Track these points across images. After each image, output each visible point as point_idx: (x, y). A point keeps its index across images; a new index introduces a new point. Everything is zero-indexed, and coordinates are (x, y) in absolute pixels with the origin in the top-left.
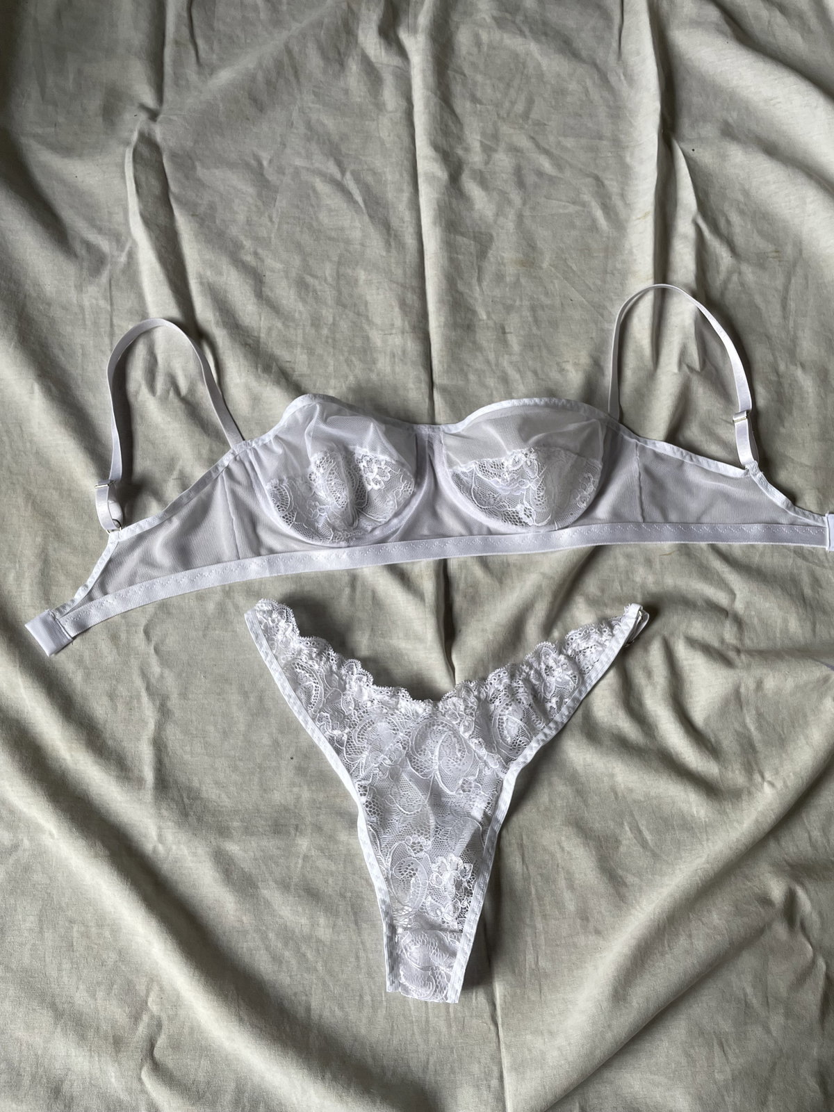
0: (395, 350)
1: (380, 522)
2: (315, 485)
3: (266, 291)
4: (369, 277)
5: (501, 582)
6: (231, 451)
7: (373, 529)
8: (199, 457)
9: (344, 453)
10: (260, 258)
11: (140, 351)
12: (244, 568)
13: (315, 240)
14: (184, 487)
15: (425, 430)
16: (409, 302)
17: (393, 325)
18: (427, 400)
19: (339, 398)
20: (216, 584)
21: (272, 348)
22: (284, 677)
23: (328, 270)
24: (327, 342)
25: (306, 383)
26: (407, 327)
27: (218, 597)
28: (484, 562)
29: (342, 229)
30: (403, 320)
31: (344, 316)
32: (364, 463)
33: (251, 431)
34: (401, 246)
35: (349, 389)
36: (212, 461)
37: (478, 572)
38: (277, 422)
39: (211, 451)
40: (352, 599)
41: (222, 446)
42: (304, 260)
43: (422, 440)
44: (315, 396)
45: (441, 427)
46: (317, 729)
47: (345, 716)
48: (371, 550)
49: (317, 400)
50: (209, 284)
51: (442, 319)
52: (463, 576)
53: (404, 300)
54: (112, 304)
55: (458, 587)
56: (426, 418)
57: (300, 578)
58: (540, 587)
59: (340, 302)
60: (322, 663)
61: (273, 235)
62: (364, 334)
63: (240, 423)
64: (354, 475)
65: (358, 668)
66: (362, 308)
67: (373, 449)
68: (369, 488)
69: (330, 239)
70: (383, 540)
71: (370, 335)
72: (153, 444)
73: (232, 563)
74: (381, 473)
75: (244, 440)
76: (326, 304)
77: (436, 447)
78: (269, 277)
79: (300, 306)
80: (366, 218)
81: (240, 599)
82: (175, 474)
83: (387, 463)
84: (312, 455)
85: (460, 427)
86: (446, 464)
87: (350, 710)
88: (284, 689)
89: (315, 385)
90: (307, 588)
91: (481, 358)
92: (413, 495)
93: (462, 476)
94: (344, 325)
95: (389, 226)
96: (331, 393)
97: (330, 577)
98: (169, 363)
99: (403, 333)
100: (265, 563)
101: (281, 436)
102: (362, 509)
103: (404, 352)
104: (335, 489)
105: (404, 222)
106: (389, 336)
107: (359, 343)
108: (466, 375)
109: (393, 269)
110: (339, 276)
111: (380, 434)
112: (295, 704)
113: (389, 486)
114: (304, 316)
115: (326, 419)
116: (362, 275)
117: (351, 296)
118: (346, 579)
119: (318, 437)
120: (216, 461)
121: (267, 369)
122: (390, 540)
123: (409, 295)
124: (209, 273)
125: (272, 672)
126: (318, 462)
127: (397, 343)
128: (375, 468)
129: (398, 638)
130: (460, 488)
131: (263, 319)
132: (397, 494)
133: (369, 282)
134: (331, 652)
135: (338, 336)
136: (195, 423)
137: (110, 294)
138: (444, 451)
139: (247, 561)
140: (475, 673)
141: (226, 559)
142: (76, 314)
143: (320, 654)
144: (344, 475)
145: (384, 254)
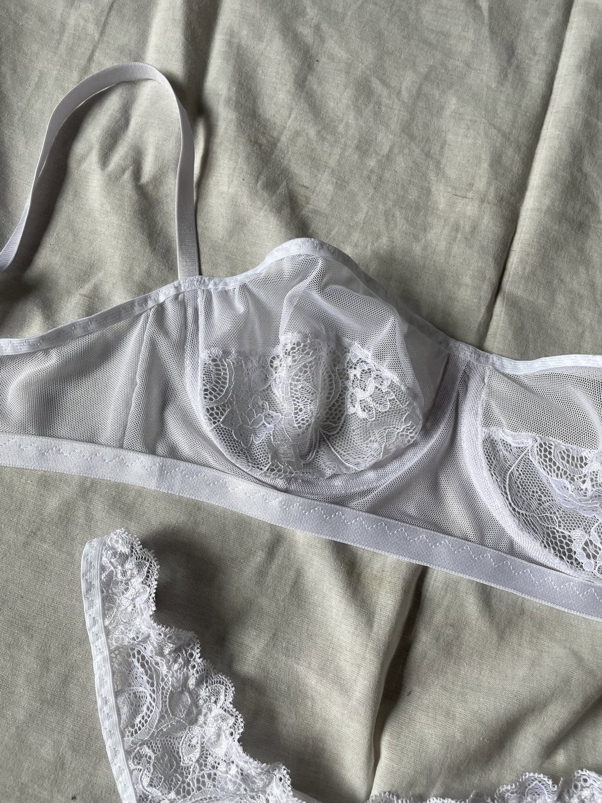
0: (462, 222)
1: (348, 468)
2: (275, 375)
3: (312, 81)
4: (462, 110)
5: (501, 637)
6: (176, 283)
7: (334, 476)
8: (128, 276)
9: (333, 345)
10: (321, 37)
11: (112, 105)
12: (122, 463)
13: (404, 37)
14: (90, 309)
15: (465, 353)
16: (506, 161)
17: (472, 185)
18: (483, 310)
19: (357, 262)
20: (75, 471)
21: (290, 160)
22: (108, 666)
23: (408, 81)
24: (369, 179)
25: (317, 224)
26: (491, 196)
27: (68, 492)
28: (485, 595)
29: (447, 35)
30: (489, 184)
31: (407, 151)
32: (357, 372)
33: (215, 265)
34: (521, 82)
35: (376, 255)
36: (144, 289)
37: (472, 607)
38: (254, 265)
39: (148, 273)
40: (262, 573)
41: (165, 272)
42: (380, 58)
43: (456, 367)
44: (322, 245)
45: (491, 356)
46: (126, 772)
47: (178, 766)
48: (320, 508)
49: (322, 253)
50: (239, 47)
51: (547, 201)
52: (445, 603)
53: (500, 156)
54: (102, 33)
55: (431, 618)
56: (472, 337)
57: (199, 509)
58: (567, 681)
59: (407, 129)
60: (176, 666)
61: (349, 13)
62: (426, 184)
63: (204, 249)
64: (336, 382)
65: (226, 695)
66: (436, 149)
67: (379, 356)
68: (351, 410)
69: (425, 42)
70: (341, 501)
71: (433, 189)
72: (75, 236)
73: (109, 450)
74: (378, 396)
75: (200, 274)
76: (387, 126)
77: (473, 385)
78: (324, 65)
79: (351, 118)
80: (485, 32)
81: (99, 508)
82: (88, 288)
83: (392, 386)
84: (285, 332)
85: (524, 369)
86: (480, 417)
87: (189, 758)
88: (102, 685)
89: (329, 233)
90: (203, 529)
91: (583, 276)
92: (414, 445)
93: (501, 447)
94: (401, 164)
95: (513, 52)
96: (348, 251)
97: (243, 524)
98: (143, 133)
99: (482, 201)
100: (156, 468)
101: (251, 287)
102: (329, 437)
103: (474, 228)
104: (299, 395)
105: (535, 54)
106: (460, 200)
107: (413, 194)
108: (553, 293)
109: (499, 110)
110: (418, 94)
111: (399, 338)
112: (109, 716)
113: (382, 420)
114: (351, 132)
115: (326, 285)
116: (452, 104)
117: (426, 126)
118: (266, 537)
119: (302, 308)
120: (150, 290)
121: (271, 185)
122: (354, 504)
123: (510, 152)
124: (244, 33)
125: (94, 652)
126: (289, 347)
127: (469, 213)
128: (371, 385)
129: (309, 667)
130: (490, 464)
131: (293, 116)
132: (389, 435)
133: (458, 117)
134: (197, 654)
135: (387, 175)
136: (142, 226)
137: (107, 19)
138: (483, 396)
139: (131, 455)
140: (411, 785)
141: (103, 440)
142: (53, 31)
143: (177, 651)
144: (320, 379)
145: (494, 85)
